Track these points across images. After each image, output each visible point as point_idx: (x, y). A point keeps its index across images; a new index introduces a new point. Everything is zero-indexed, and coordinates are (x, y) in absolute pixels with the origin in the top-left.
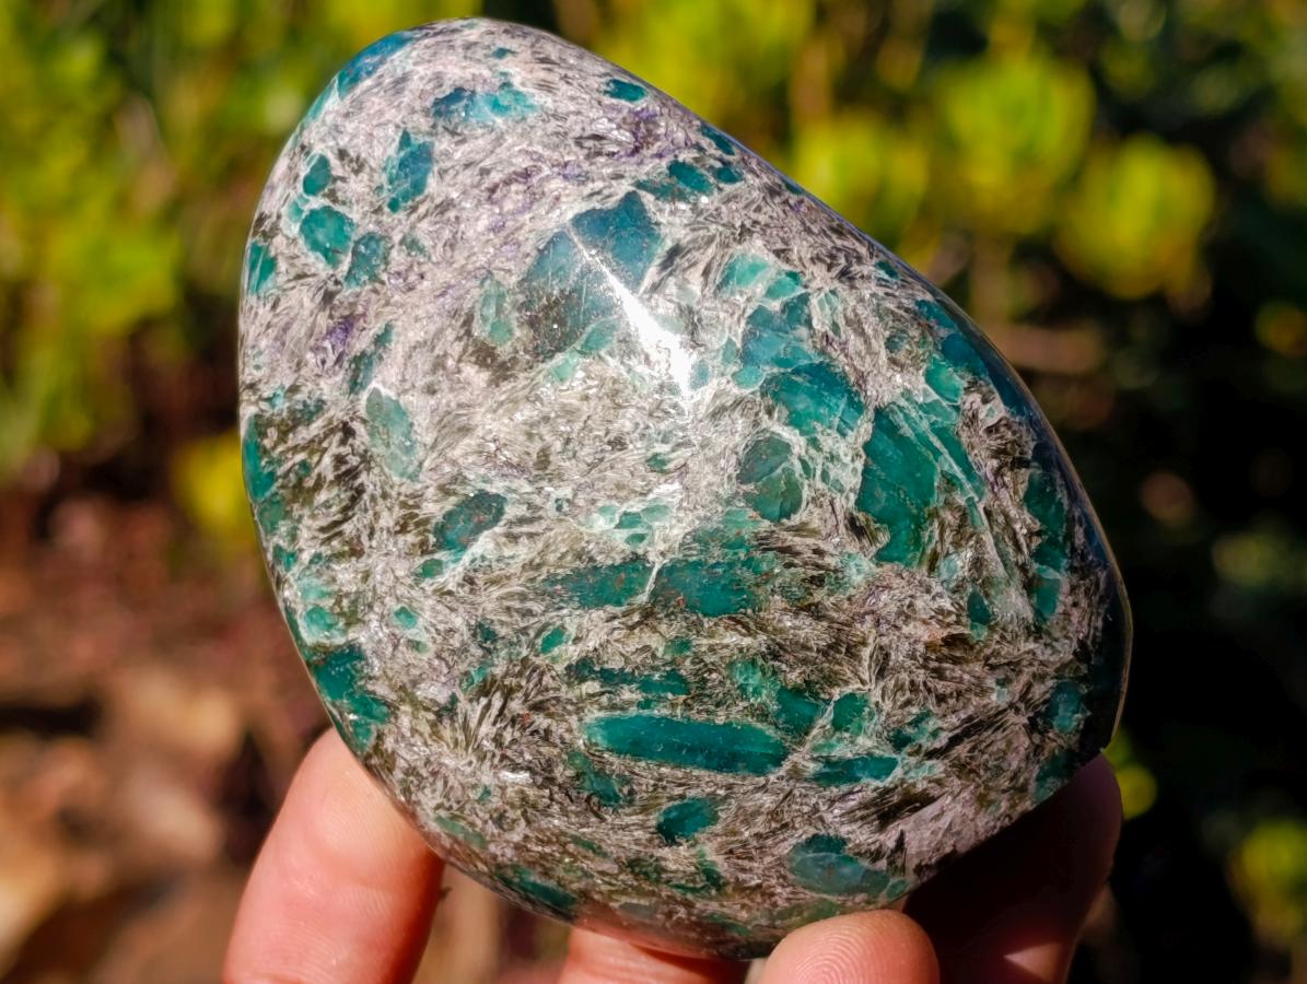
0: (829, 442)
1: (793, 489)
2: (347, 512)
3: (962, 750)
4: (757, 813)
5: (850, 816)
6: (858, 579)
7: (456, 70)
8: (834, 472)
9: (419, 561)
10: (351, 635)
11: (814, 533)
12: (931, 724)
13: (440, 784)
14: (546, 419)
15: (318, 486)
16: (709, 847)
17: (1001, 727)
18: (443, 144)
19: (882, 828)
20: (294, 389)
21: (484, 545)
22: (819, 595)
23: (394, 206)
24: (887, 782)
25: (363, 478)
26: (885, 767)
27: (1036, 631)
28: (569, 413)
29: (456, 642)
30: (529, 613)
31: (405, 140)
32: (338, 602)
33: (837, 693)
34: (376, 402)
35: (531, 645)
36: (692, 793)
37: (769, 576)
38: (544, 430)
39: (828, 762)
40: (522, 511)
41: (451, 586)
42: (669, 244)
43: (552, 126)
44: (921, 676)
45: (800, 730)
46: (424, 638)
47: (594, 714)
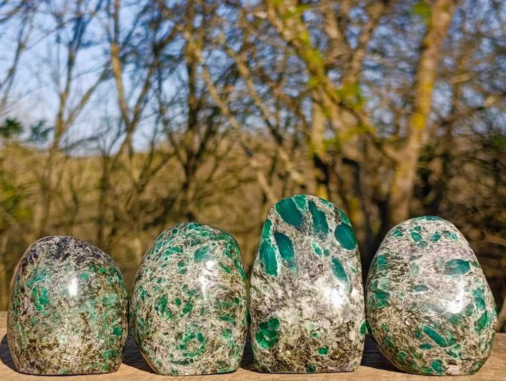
0: (479, 310)
1: (471, 313)
2: (399, 275)
3: (465, 361)
4: (436, 352)
5: (446, 360)
6: (471, 330)
7: (448, 228)
8: (477, 314)
9: (409, 289)
10: (389, 292)
11: (470, 320)
12: (465, 355)
13: (389, 320)
14: (441, 282)
15: (396, 269)
16: (425, 352)
17: (470, 361)
18: (443, 237)
19: (448, 365)
20: (398, 254)
21: (422, 293)
22: (465, 329)
23: (431, 240)
24: (454, 359)
25: (406, 272)
26: (456, 356)
27: (482, 352)
28: (445, 283)
29: (409, 303)
30: (424, 306)
31: (437, 233)
32: (390, 286)
33: (458, 343)
34: (414, 264)
35: (421, 310)
36: (430, 343)
37: (461, 322)
38: (440, 283)
39: (450, 351)
40: (431, 292)
41: (413, 295)
42: (471, 271)
43: (460, 245)
44: (468, 348)
45: (450, 345)
46: (403, 299)
47: (425, 324)
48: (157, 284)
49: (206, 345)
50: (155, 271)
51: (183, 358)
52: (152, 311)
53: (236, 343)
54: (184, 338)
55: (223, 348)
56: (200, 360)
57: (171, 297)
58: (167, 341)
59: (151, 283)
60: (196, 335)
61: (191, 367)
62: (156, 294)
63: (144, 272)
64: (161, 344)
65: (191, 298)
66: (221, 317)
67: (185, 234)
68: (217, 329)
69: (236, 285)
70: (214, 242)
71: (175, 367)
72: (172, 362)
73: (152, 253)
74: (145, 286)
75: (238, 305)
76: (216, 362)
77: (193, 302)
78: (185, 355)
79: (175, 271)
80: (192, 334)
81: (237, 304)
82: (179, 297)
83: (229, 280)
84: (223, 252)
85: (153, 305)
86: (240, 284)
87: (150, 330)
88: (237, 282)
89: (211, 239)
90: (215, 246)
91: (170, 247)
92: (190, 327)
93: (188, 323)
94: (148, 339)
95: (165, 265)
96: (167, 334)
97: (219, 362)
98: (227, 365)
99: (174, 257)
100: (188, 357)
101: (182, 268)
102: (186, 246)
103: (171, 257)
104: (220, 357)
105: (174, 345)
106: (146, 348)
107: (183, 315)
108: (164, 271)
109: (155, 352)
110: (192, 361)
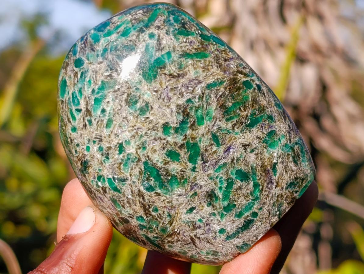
48: (121, 156)
49: (258, 178)
50: (101, 141)
51: (240, 222)
52: (146, 198)
53: (292, 140)
54: (220, 195)
55: (282, 162)
56: (264, 203)
57: (158, 158)
58: (199, 217)
59: (111, 160)
60: (234, 177)
61: (259, 223)
62: (132, 169)
63: (86, 153)
64: (194, 228)
65: (186, 135)
66: (247, 126)
67: (98, 56)
68: (254, 146)
69: (228, 65)
70: (148, 32)
71: (238, 241)
72: (229, 237)
73: (74, 118)
74: (106, 171)
75: (254, 89)
76: (287, 188)
77: (193, 138)
78: (239, 215)
79: (131, 118)
80: (227, 180)
81: (252, 89)
82: (169, 148)
83: (215, 68)
84: (175, 36)
85: (142, 188)
86: (232, 59)
87: (163, 223)
88: (226, 60)
89: (141, 31)
90: (156, 37)
91: (93, 91)
92: (217, 174)
93: (211, 171)
94: (170, 235)
95: (110, 121)
96: (192, 209)
97: (290, 185)
98: (303, 180)
99: (113, 100)
100: (246, 214)
101: (138, 105)
102: (116, 71)
103: (108, 102)
104: (287, 178)
105: (214, 214)
106: (176, 248)
107: (195, 168)
108: (115, 131)
109: (194, 243)
110: (255, 214)
